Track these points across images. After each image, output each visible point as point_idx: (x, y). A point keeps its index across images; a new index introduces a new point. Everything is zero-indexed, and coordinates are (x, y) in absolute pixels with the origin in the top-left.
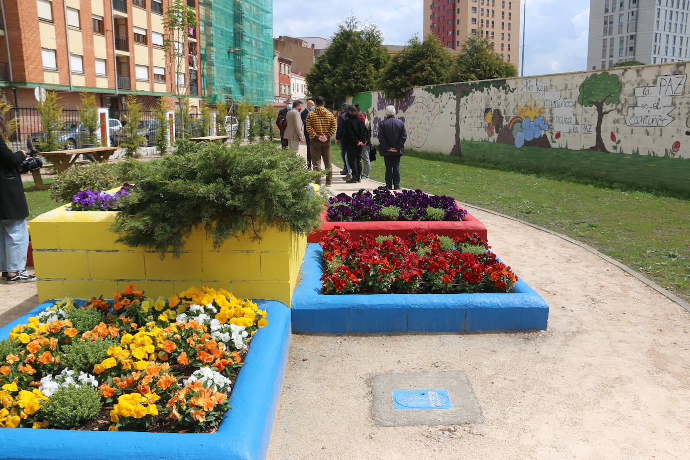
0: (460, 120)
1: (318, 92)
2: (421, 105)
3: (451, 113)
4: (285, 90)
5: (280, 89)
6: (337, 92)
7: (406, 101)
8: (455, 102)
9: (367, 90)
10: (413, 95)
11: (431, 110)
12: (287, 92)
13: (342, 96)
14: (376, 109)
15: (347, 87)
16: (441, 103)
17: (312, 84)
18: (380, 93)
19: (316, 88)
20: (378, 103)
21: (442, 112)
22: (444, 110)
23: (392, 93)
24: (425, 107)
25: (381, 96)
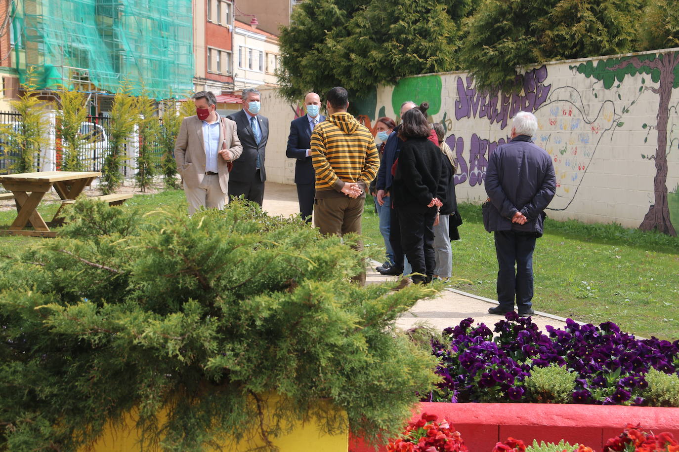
0: (669, 143)
1: (310, 71)
2: (567, 107)
3: (645, 126)
4: (219, 63)
5: (208, 60)
6: (356, 72)
7: (526, 97)
8: (657, 97)
9: (431, 70)
10: (546, 83)
11: (591, 118)
12: (224, 70)
13: (368, 83)
14: (452, 115)
15: (381, 63)
16: (618, 103)
17: (295, 54)
18: (464, 76)
19: (304, 62)
20: (457, 103)
21: (620, 125)
22: (625, 118)
23: (495, 77)
24: (575, 111)
25: (465, 85)
